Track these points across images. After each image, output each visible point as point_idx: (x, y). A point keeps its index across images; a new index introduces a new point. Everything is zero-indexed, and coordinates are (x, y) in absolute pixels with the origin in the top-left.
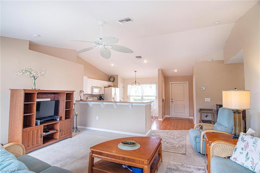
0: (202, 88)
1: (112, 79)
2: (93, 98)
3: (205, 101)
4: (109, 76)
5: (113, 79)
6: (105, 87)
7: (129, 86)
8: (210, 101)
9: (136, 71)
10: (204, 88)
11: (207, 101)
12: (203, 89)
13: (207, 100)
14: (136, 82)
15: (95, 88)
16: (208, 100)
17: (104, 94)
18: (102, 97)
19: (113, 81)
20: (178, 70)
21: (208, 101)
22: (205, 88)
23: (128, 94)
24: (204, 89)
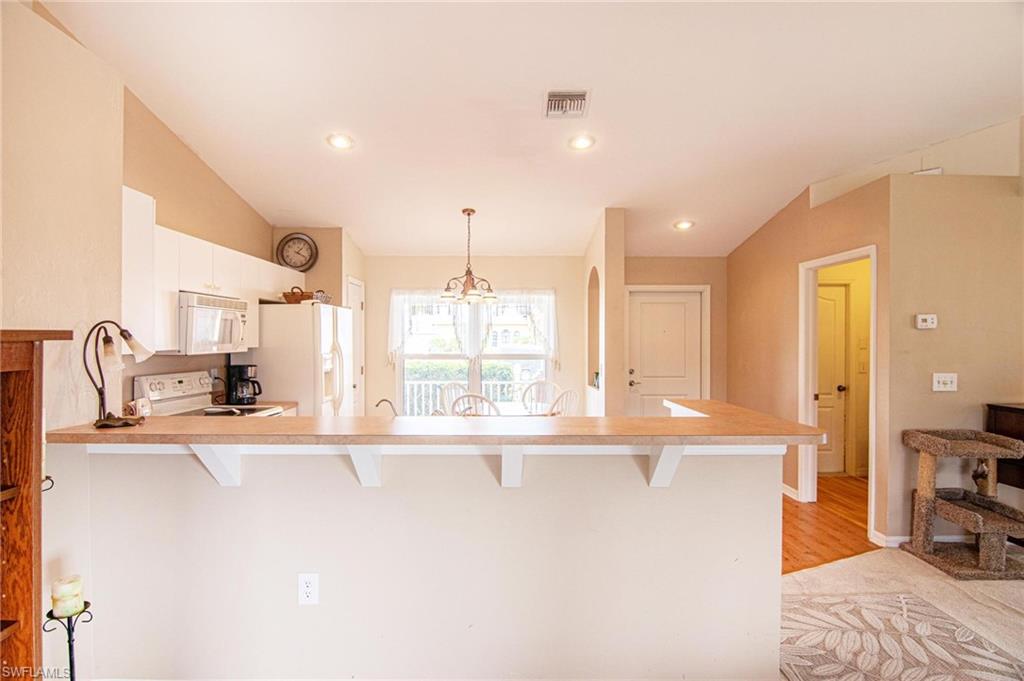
0: (925, 321)
1: (297, 252)
2: (180, 376)
3: (936, 388)
4: (273, 229)
5: (306, 253)
6: (262, 302)
7: (401, 302)
8: (954, 388)
9: (469, 212)
10: (932, 321)
11: (942, 388)
12: (929, 325)
13: (945, 384)
14: (469, 273)
15: (200, 302)
16: (945, 382)
17: (257, 346)
18: (250, 372)
19: (307, 267)
20: (693, 224)
21: (948, 388)
22: (936, 321)
23: (395, 344)
24: (934, 326)
